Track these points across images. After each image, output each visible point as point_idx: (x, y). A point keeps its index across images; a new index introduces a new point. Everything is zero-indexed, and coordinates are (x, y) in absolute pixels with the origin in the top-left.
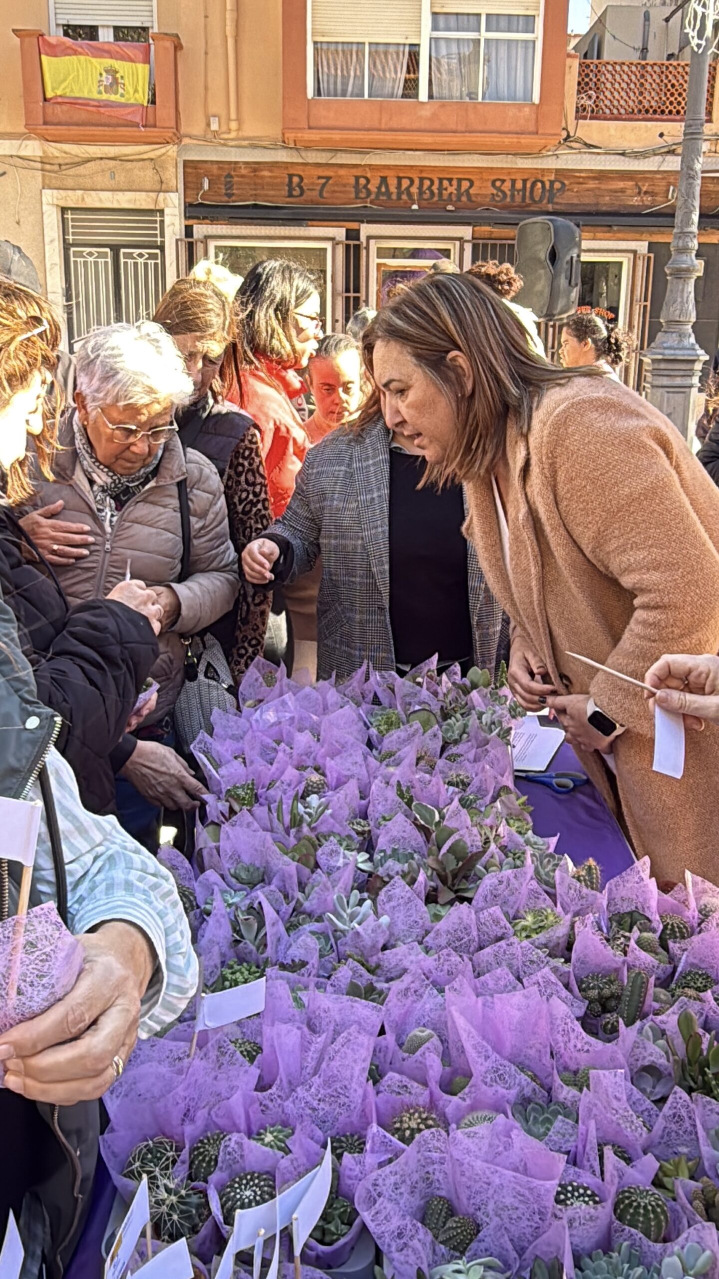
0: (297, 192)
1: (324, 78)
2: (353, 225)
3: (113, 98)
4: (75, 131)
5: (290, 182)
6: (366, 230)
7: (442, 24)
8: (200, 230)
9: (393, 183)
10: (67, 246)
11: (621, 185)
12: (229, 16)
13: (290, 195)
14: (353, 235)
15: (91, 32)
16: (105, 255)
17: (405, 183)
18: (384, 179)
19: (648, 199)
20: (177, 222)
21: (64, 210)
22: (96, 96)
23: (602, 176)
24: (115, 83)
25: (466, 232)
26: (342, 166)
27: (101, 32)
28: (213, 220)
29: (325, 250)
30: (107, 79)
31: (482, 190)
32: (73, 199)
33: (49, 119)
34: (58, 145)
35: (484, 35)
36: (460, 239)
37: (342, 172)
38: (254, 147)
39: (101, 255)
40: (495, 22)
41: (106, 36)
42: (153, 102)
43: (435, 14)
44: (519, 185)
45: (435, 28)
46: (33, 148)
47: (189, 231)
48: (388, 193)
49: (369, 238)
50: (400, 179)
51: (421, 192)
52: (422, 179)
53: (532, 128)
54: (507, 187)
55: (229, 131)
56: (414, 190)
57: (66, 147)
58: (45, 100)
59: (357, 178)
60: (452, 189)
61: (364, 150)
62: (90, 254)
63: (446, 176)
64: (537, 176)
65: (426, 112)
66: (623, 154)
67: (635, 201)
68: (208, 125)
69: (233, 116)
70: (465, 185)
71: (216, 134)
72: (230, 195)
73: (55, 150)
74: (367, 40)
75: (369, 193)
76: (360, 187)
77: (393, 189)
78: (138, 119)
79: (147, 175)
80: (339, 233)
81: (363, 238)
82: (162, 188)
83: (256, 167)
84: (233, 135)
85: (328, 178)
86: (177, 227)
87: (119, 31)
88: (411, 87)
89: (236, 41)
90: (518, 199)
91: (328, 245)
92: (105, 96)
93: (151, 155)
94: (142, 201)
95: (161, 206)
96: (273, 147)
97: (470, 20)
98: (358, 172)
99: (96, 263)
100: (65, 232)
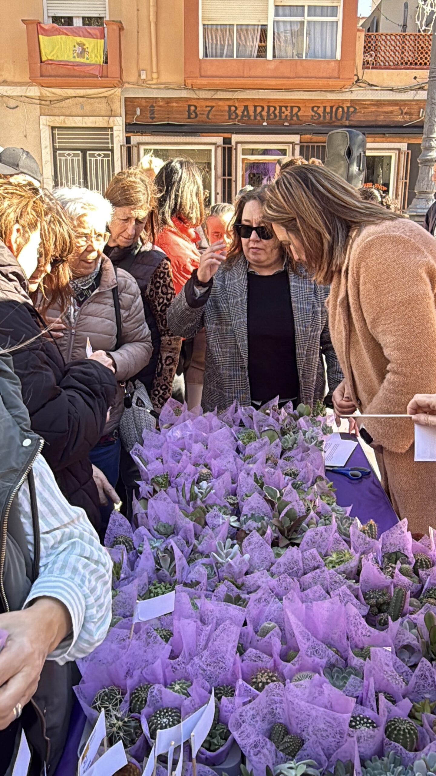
0: (193, 116)
1: (209, 46)
2: (227, 135)
3: (82, 60)
4: (59, 80)
5: (189, 109)
6: (235, 138)
7: (281, 12)
8: (135, 139)
9: (251, 109)
10: (55, 150)
11: (391, 109)
12: (152, 10)
13: (189, 117)
14: (227, 141)
15: (69, 21)
16: (77, 155)
17: (259, 109)
18: (246, 107)
19: (407, 117)
20: (121, 135)
21: (53, 128)
22: (73, 60)
23: (379, 103)
24: (83, 51)
25: (296, 138)
26: (220, 99)
27: (75, 20)
28: (143, 133)
29: (210, 150)
30: (78, 49)
31: (306, 113)
32: (58, 121)
33: (44, 73)
34: (50, 89)
35: (307, 18)
36: (292, 143)
37: (221, 103)
38: (168, 88)
39: (75, 155)
40: (313, 10)
41: (78, 23)
42: (106, 62)
43: (276, 6)
44: (328, 110)
45: (277, 15)
46: (34, 91)
47: (128, 140)
48: (249, 116)
49: (237, 143)
50: (255, 107)
51: (269, 115)
52: (269, 107)
53: (336, 74)
54: (321, 109)
55: (152, 79)
56: (264, 113)
57: (54, 90)
58: (41, 62)
59: (230, 107)
60: (288, 113)
61: (234, 90)
62: (69, 155)
63: (284, 104)
64: (339, 104)
65: (272, 66)
66: (392, 90)
67: (400, 118)
68: (140, 75)
69: (155, 70)
70: (295, 110)
71: (144, 81)
72: (153, 118)
73: (47, 92)
74: (235, 23)
75: (237, 115)
76: (231, 111)
77: (252, 113)
78: (97, 73)
79: (103, 106)
80: (219, 140)
81: (233, 143)
82: (112, 114)
83: (168, 101)
84: (154, 82)
85: (212, 107)
86: (121, 138)
87: (88, 21)
88: (262, 51)
89: (156, 25)
90: (328, 117)
91: (212, 148)
92: (77, 60)
93: (106, 94)
94: (100, 122)
95: (111, 125)
96: (179, 89)
97: (298, 10)
98: (230, 103)
99: (72, 160)
100: (53, 141)
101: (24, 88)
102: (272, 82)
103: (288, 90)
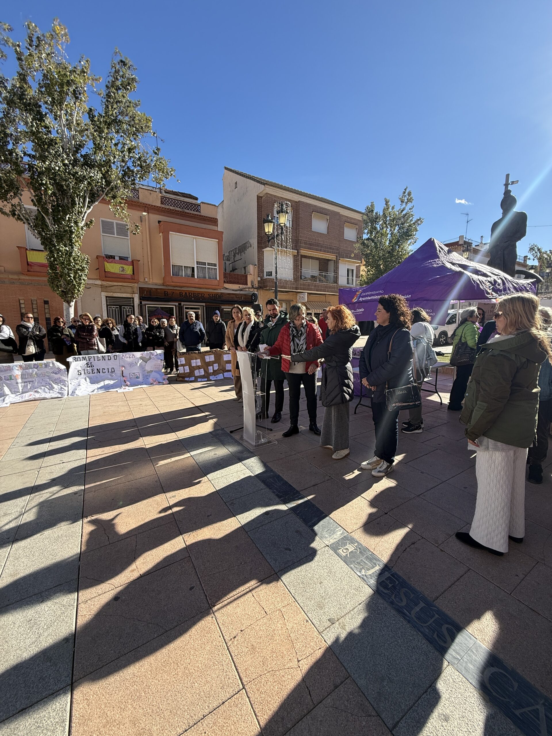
0: (166, 295)
1: (174, 272)
2: (180, 302)
3: (123, 273)
4: (114, 279)
5: (165, 293)
6: (182, 303)
7: (198, 263)
8: (143, 303)
9: (188, 294)
10: (107, 306)
11: (233, 296)
12: (149, 257)
13: (165, 296)
14: (180, 304)
15: (113, 257)
16: (118, 308)
17: (190, 294)
18: (186, 293)
19: (238, 299)
20: (138, 300)
21: (106, 297)
22: (119, 273)
23: (229, 294)
24: (123, 270)
25: (204, 304)
26: (176, 290)
27: (116, 257)
28: (147, 301)
29: (173, 307)
30: (121, 269)
31: (206, 296)
32: (110, 294)
33: (106, 276)
35: (207, 266)
36: (203, 306)
37: (177, 291)
38: (156, 285)
39: (116, 308)
40: (209, 264)
42: (133, 274)
43: (197, 262)
44: (214, 295)
45: (197, 264)
46: (99, 282)
47: (141, 303)
48: (187, 296)
49: (183, 305)
50: (189, 293)
51: (194, 296)
52: (194, 293)
53: (218, 285)
54: (211, 295)
55: (150, 281)
56: (192, 295)
57: (108, 282)
58: (105, 272)
59: (180, 293)
60: (200, 296)
61: (182, 287)
63: (199, 293)
64: (217, 294)
65: (197, 281)
66: (233, 290)
67: (236, 299)
68: (145, 279)
69: (151, 278)
70: (203, 295)
71: (146, 282)
72: (150, 295)
73: (105, 283)
74: (183, 265)
75: (183, 296)
76: (181, 294)
77: (188, 295)
78: (130, 278)
79: (130, 290)
80: (177, 304)
81: (182, 305)
82: (133, 293)
83: (157, 289)
84: (151, 282)
85: (173, 292)
86: (138, 302)
87: (121, 258)
88: (193, 275)
89: (151, 262)
90: (214, 298)
91: (174, 307)
92: (121, 273)
93: (131, 285)
94: (129, 295)
95: (134, 297)
96: (161, 285)
97: (204, 264)
98: (180, 291)
99: (115, 310)
100: (107, 302)
101: (94, 281)
102: (197, 286)
103: (200, 288)
